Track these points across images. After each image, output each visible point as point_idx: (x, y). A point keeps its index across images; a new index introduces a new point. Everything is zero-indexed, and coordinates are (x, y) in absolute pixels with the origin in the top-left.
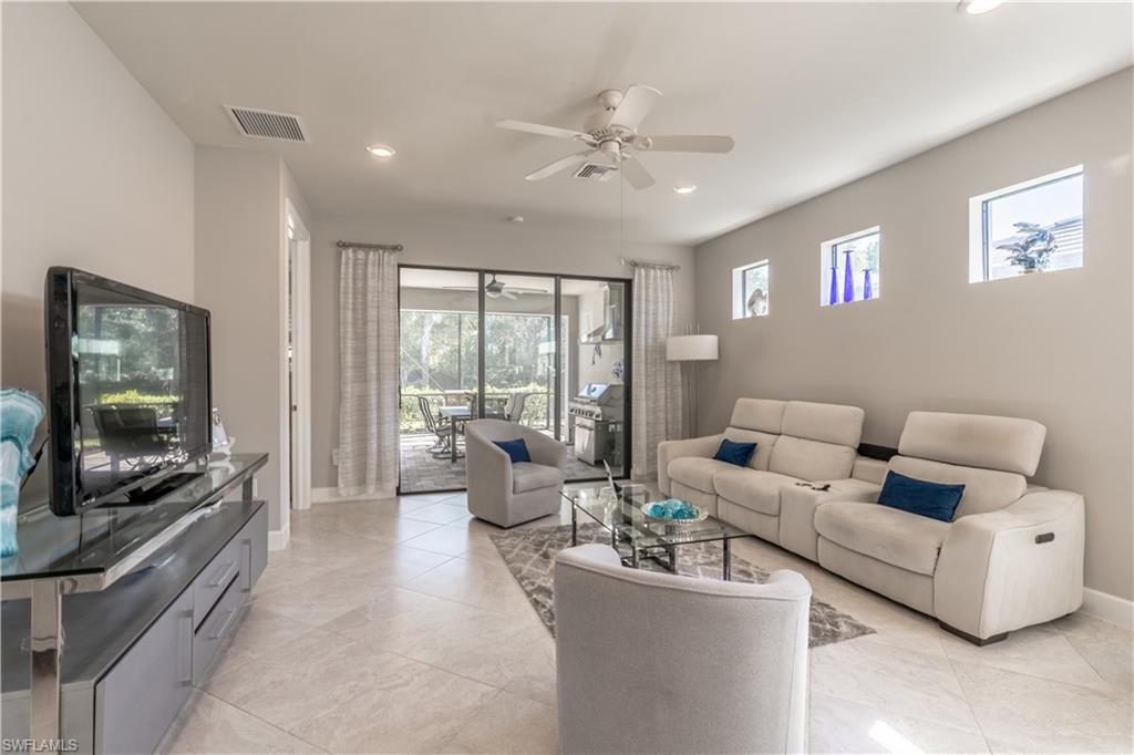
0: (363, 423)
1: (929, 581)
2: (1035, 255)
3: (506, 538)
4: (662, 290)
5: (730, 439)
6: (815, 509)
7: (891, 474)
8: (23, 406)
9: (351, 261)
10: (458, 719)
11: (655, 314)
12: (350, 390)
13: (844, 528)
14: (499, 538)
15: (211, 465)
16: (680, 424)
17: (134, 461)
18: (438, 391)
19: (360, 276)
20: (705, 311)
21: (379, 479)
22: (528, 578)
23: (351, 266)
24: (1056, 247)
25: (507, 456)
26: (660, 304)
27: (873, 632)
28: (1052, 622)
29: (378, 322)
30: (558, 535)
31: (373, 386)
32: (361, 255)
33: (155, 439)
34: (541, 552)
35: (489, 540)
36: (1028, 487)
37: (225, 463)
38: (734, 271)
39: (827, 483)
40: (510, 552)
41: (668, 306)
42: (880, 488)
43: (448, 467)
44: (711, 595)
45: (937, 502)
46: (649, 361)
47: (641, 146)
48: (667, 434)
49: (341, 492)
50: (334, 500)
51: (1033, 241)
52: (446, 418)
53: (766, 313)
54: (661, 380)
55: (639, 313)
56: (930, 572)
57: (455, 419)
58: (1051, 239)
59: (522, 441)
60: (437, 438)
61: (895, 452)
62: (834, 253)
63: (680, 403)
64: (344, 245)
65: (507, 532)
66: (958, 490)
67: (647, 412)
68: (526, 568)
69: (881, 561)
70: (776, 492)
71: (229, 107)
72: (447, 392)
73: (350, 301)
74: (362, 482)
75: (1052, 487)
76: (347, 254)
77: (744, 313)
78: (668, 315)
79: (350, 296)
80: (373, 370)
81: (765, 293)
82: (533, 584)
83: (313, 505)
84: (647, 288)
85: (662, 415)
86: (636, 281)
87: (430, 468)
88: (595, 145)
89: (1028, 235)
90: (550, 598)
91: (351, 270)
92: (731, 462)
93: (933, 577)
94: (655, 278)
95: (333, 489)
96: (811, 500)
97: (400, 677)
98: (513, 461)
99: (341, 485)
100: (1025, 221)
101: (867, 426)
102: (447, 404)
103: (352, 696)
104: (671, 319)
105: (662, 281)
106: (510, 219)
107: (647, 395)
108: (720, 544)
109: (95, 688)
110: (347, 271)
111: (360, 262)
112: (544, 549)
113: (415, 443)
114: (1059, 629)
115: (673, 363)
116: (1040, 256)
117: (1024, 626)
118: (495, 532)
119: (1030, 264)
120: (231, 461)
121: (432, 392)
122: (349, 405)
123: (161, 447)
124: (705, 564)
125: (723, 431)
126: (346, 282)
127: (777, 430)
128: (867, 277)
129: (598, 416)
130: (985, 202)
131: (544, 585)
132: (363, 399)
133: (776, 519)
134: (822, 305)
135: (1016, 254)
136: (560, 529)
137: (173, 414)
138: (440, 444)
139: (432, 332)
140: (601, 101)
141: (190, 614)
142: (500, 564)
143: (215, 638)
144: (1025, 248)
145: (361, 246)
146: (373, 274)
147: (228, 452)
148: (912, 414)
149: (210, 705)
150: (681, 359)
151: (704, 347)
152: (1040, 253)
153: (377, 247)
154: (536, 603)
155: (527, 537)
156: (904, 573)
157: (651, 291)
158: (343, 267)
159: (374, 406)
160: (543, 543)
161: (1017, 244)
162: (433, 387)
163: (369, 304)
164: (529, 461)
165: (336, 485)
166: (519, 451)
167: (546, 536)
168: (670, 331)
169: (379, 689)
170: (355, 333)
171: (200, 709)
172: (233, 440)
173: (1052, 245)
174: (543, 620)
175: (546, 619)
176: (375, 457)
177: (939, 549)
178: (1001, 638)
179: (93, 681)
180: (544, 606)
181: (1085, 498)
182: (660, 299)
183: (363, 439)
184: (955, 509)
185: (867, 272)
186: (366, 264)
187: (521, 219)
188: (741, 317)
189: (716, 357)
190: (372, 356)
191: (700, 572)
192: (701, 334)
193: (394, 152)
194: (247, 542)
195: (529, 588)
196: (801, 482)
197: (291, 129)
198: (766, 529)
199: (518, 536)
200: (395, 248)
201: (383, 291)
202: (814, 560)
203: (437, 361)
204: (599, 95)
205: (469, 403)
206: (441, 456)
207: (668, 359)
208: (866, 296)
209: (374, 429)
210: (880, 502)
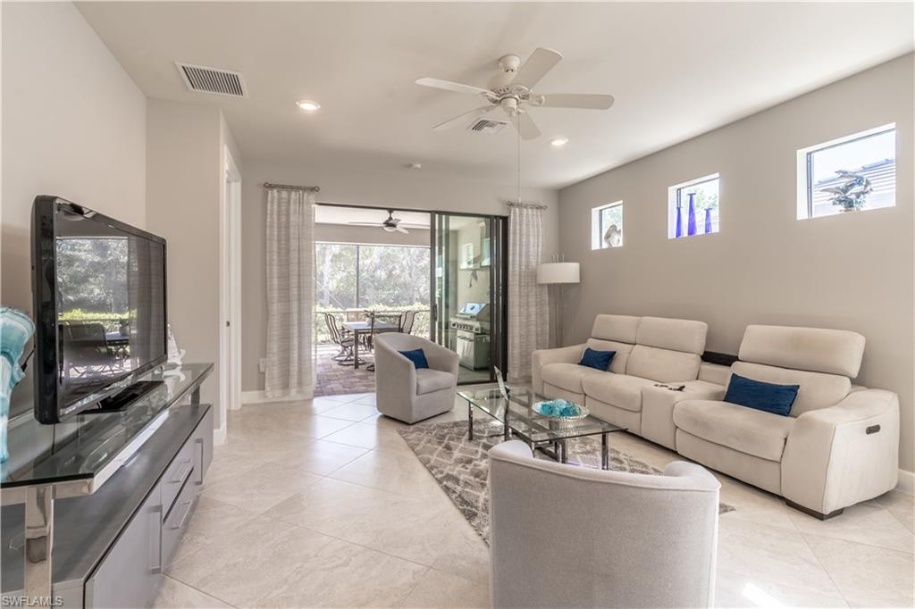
0: (286, 337)
1: (777, 465)
2: (853, 197)
3: (412, 432)
4: (533, 226)
5: (592, 348)
6: (674, 406)
7: (734, 376)
8: (14, 323)
9: (276, 200)
10: (396, 595)
11: (528, 245)
12: (276, 308)
13: (699, 421)
14: (406, 432)
15: (165, 373)
16: (548, 336)
17: (82, 369)
18: (339, 310)
19: (284, 213)
20: (568, 243)
21: (300, 383)
22: (437, 468)
23: (276, 204)
24: (871, 190)
25: (412, 363)
26: (531, 238)
27: (733, 509)
28: (876, 499)
29: (299, 250)
30: (456, 430)
31: (295, 305)
32: (284, 194)
33: (104, 350)
34: (443, 445)
35: (397, 434)
36: (852, 387)
37: (177, 372)
38: (593, 210)
39: (682, 384)
40: (417, 445)
41: (538, 239)
42: (725, 389)
43: (352, 372)
44: (645, 488)
45: (777, 400)
46: (523, 284)
47: (534, 103)
48: (537, 344)
49: (268, 394)
50: (262, 401)
51: (852, 185)
52: (348, 332)
53: (621, 244)
54: (532, 299)
55: (514, 244)
56: (778, 459)
57: (357, 332)
58: (868, 183)
59: (421, 351)
60: (340, 348)
61: (736, 359)
62: (679, 195)
63: (548, 319)
64: (271, 187)
65: (412, 428)
66: (793, 390)
67: (520, 326)
68: (434, 459)
69: (733, 449)
70: (638, 393)
71: (180, 65)
72: (348, 310)
73: (276, 233)
74: (286, 386)
75: (869, 387)
76: (272, 194)
77: (601, 245)
78: (538, 246)
79: (275, 229)
80: (294, 291)
81: (620, 227)
82: (442, 473)
83: (244, 405)
84: (521, 225)
85: (533, 328)
86: (512, 217)
87: (338, 373)
88: (495, 102)
89: (848, 180)
90: (458, 484)
91: (275, 207)
92: (594, 367)
93: (780, 463)
94: (527, 214)
95: (262, 392)
96: (670, 398)
97: (340, 558)
98: (416, 368)
99: (268, 388)
100: (845, 169)
101: (710, 337)
102: (348, 320)
103: (299, 576)
104: (540, 250)
105: (533, 219)
106: (410, 166)
107: (520, 312)
108: (599, 438)
109: (84, 585)
110: (273, 207)
111: (284, 200)
112: (446, 441)
113: (324, 352)
114: (882, 504)
115: (542, 285)
116: (858, 197)
117: (857, 502)
118: (402, 427)
119: (849, 204)
120: (182, 370)
121: (334, 310)
122: (275, 321)
123: (109, 357)
124: (582, 453)
125: (585, 342)
126: (272, 218)
127: (633, 342)
128: (708, 215)
129: (477, 330)
130: (809, 154)
131: (451, 473)
132: (286, 315)
133: (638, 415)
134: (669, 238)
135: (837, 196)
136: (456, 424)
137: (121, 329)
138: (343, 353)
139: (332, 261)
140: (501, 64)
141: (159, 508)
142: (411, 455)
143: (178, 528)
144: (845, 191)
145: (283, 187)
146: (295, 210)
147: (180, 363)
148: (750, 327)
149: (173, 588)
150: (548, 282)
151: (568, 272)
152: (858, 196)
153: (298, 188)
154: (447, 489)
155: (429, 432)
156: (754, 459)
157: (524, 226)
158: (269, 204)
159: (296, 322)
160: (444, 436)
161: (838, 188)
162: (335, 306)
163: (292, 236)
164: (427, 367)
165: (264, 389)
166: (419, 359)
167: (446, 431)
168: (539, 260)
169: (324, 570)
170: (280, 260)
171: (164, 591)
172: (183, 351)
173: (868, 188)
174: (455, 504)
175: (458, 503)
176: (296, 364)
177: (786, 440)
178: (838, 513)
179: (83, 579)
180: (454, 492)
181: (899, 397)
182: (531, 233)
183: (286, 350)
184: (791, 405)
185: (708, 211)
186: (289, 203)
187: (419, 166)
188: (598, 247)
189: (578, 281)
190: (294, 280)
191: (579, 460)
192: (566, 261)
193: (319, 107)
194: (200, 441)
195: (439, 476)
196: (660, 384)
197: (233, 85)
198: (631, 423)
199: (421, 430)
200: (313, 189)
201: (303, 225)
202: (673, 448)
203: (335, 285)
204: (500, 60)
205: (367, 319)
206: (345, 363)
207: (538, 282)
208: (707, 231)
209: (295, 341)
210: (726, 400)
